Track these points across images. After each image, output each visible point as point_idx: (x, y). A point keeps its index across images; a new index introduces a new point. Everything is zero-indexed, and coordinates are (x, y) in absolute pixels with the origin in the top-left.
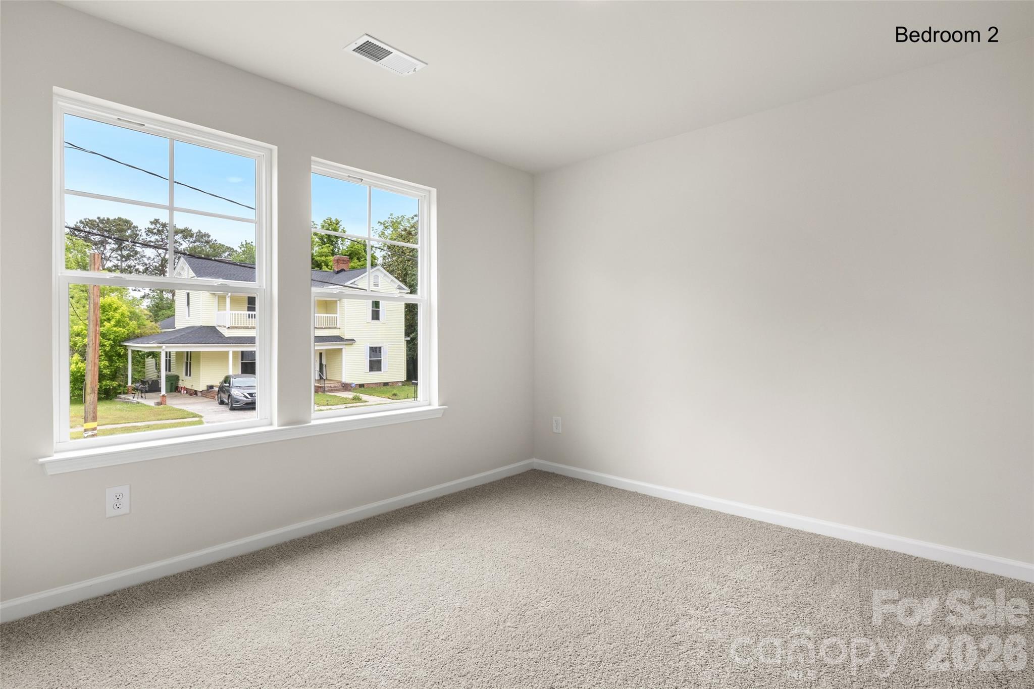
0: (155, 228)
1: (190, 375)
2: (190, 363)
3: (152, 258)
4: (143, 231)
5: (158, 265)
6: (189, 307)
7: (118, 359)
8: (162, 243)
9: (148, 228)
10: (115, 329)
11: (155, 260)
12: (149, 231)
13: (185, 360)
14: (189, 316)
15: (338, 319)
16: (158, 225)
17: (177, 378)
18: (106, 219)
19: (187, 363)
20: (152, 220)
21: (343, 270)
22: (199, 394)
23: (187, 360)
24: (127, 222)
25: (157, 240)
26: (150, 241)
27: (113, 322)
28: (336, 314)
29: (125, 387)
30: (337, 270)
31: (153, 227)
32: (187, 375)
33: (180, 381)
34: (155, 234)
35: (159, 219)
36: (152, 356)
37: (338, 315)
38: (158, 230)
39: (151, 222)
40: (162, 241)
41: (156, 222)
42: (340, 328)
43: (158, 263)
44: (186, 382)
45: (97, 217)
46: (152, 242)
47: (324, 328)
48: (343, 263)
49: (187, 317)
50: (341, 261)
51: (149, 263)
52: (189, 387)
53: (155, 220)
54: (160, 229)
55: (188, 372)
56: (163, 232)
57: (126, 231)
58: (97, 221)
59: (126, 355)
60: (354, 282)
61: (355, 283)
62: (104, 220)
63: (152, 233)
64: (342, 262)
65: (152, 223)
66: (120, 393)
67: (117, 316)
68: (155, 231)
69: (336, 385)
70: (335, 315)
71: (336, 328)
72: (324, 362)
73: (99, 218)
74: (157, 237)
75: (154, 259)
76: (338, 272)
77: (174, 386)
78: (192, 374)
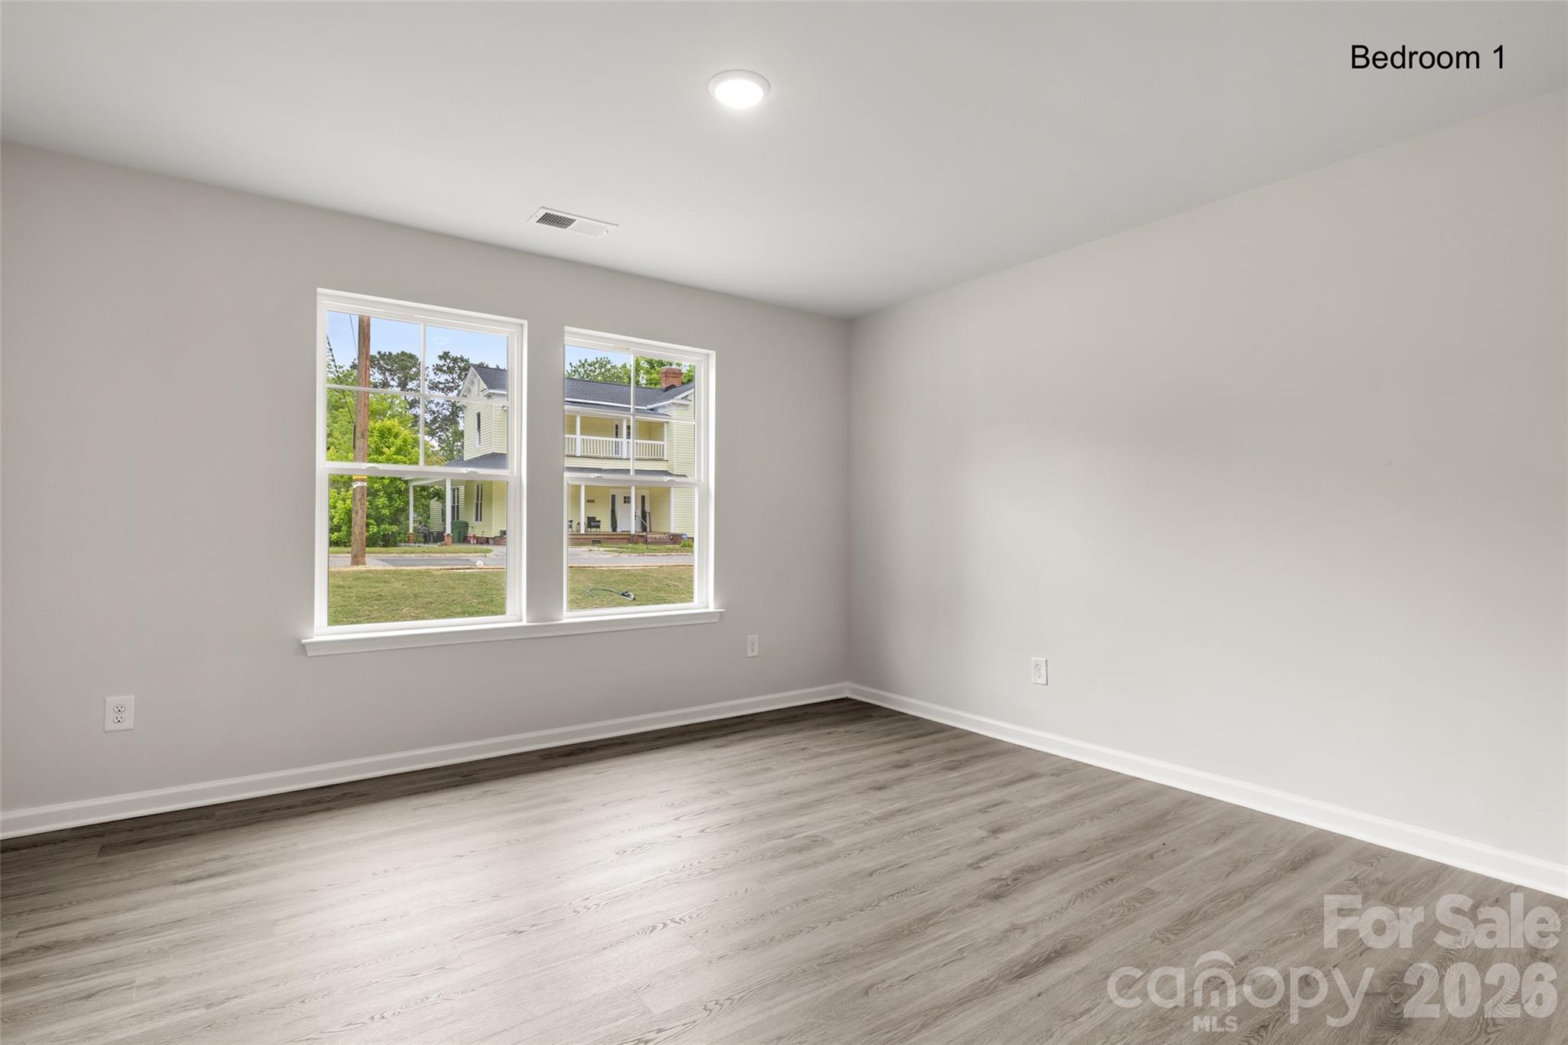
0: (445, 365)
1: (481, 520)
2: (481, 504)
3: (441, 403)
4: (431, 368)
5: (448, 413)
6: (479, 432)
7: (398, 497)
8: (453, 385)
9: (437, 365)
10: (395, 456)
11: (445, 406)
12: (438, 369)
13: (475, 501)
14: (480, 444)
15: (665, 447)
16: (448, 361)
17: (466, 525)
18: (387, 353)
19: (477, 504)
20: (441, 354)
21: (673, 386)
22: (491, 541)
23: (478, 500)
24: (412, 357)
25: (447, 380)
26: (439, 382)
27: (393, 449)
28: (663, 441)
29: (406, 534)
30: (665, 386)
31: (442, 363)
32: (477, 520)
33: (470, 528)
34: (444, 372)
35: (449, 352)
36: (436, 498)
37: (665, 443)
38: (448, 368)
39: (439, 356)
40: (453, 382)
41: (445, 356)
42: (667, 461)
43: (448, 409)
44: (476, 529)
45: (377, 351)
46: (442, 383)
47: (647, 460)
48: (674, 377)
49: (477, 446)
50: (670, 374)
51: (438, 411)
52: (479, 535)
53: (445, 353)
54: (451, 365)
55: (479, 517)
56: (454, 370)
57: (411, 368)
58: (378, 356)
59: (407, 490)
60: (687, 396)
61: (688, 398)
62: (385, 354)
63: (441, 370)
64: (672, 375)
65: (441, 357)
66: (401, 542)
67: (399, 442)
68: (445, 368)
69: (662, 536)
70: (662, 443)
71: (662, 460)
72: (647, 509)
73: (379, 353)
74: (446, 376)
75: (443, 405)
76: (667, 389)
77: (462, 536)
78: (483, 518)
